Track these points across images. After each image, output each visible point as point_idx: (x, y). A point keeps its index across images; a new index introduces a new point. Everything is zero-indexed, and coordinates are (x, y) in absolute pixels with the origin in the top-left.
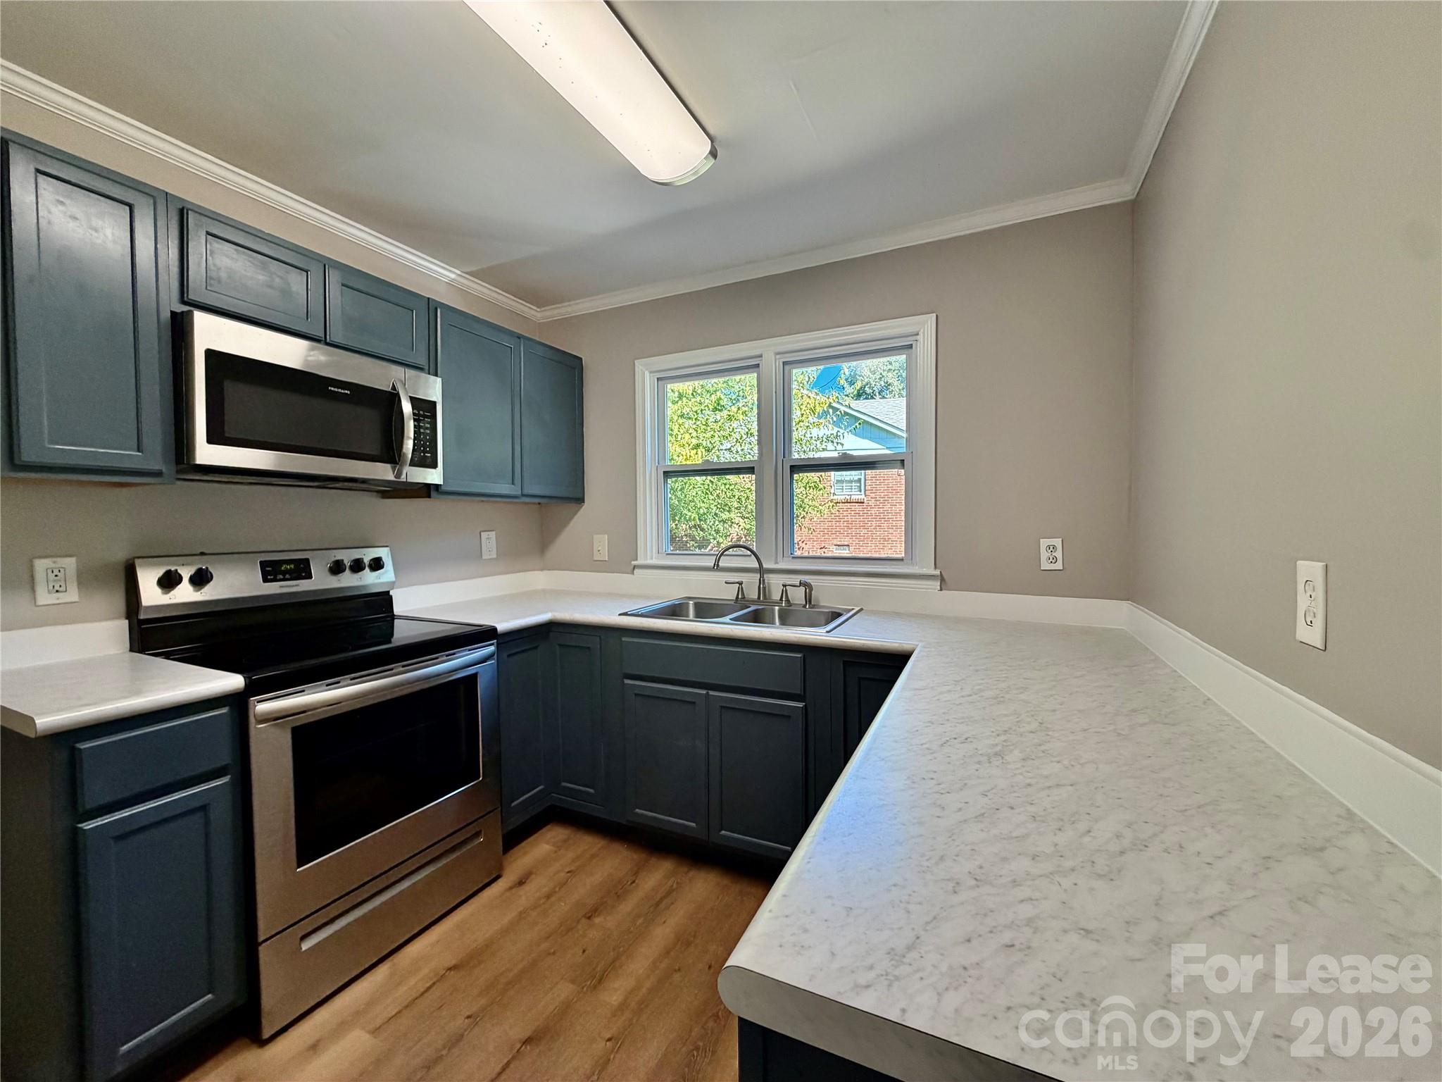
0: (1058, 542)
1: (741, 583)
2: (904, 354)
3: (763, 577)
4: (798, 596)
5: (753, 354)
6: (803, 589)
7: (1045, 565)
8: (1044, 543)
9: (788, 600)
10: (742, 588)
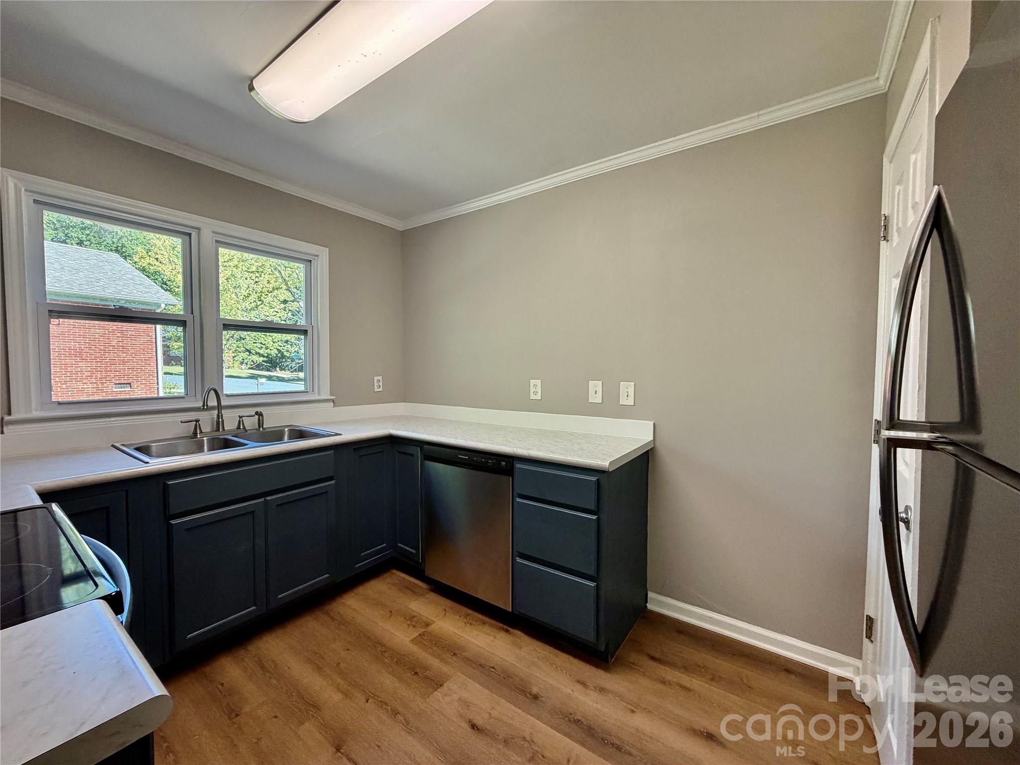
0: (380, 378)
1: (197, 421)
2: (303, 264)
3: (221, 413)
4: (250, 423)
5: (193, 225)
6: (257, 417)
7: (376, 390)
8: (376, 378)
9: (244, 428)
10: (199, 425)
